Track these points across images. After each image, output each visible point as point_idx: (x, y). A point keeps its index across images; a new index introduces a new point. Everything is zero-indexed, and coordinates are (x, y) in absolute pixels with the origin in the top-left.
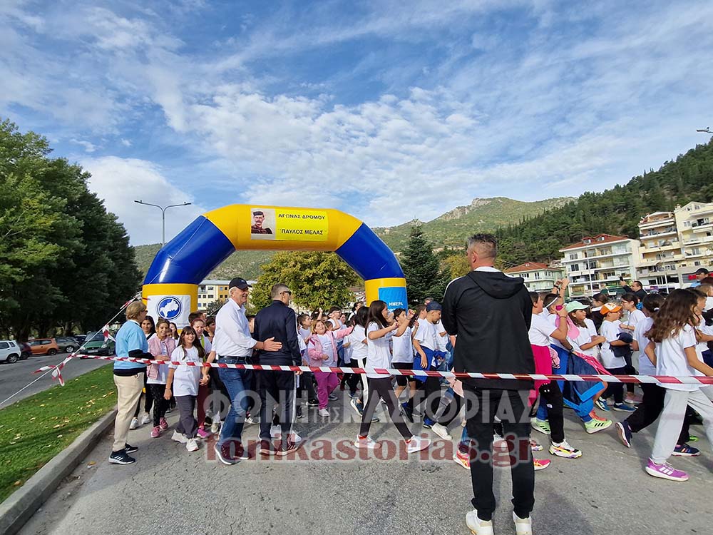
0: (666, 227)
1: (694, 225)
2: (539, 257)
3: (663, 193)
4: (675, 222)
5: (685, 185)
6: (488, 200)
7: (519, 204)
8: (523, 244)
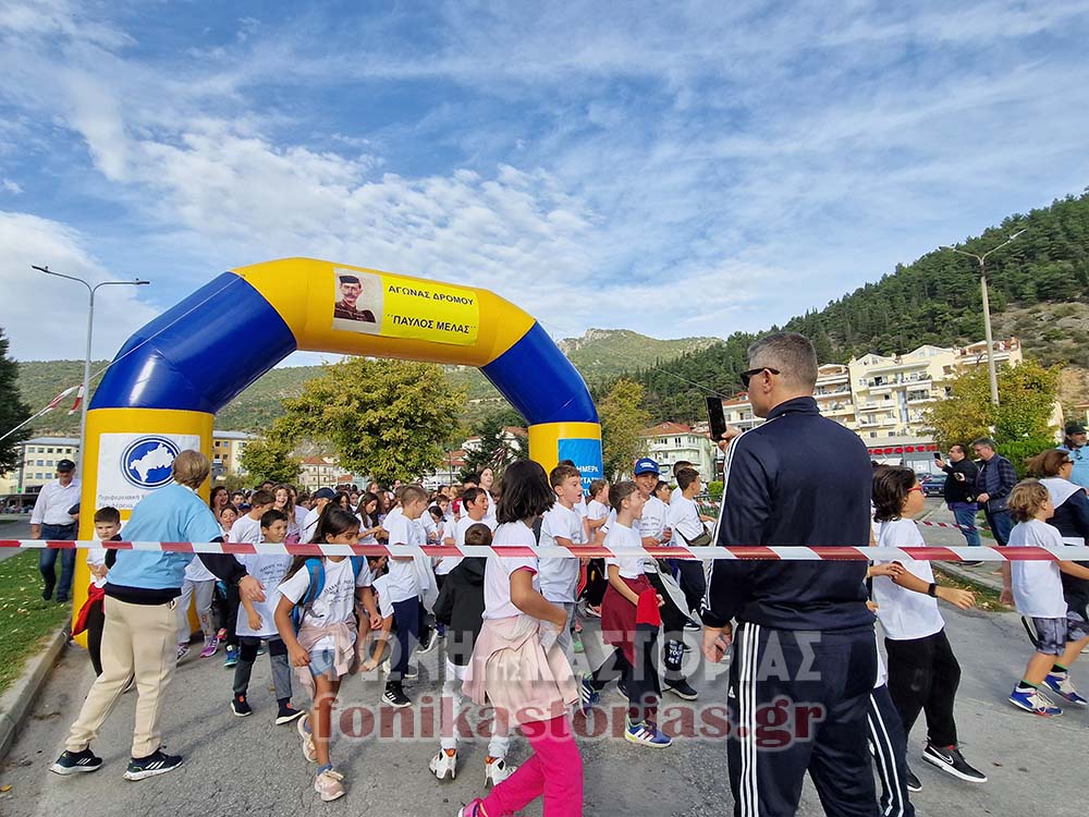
0: (839, 385)
1: (871, 385)
2: (676, 416)
3: (829, 342)
4: (849, 380)
5: (853, 333)
6: (608, 331)
7: (649, 342)
8: (656, 397)
